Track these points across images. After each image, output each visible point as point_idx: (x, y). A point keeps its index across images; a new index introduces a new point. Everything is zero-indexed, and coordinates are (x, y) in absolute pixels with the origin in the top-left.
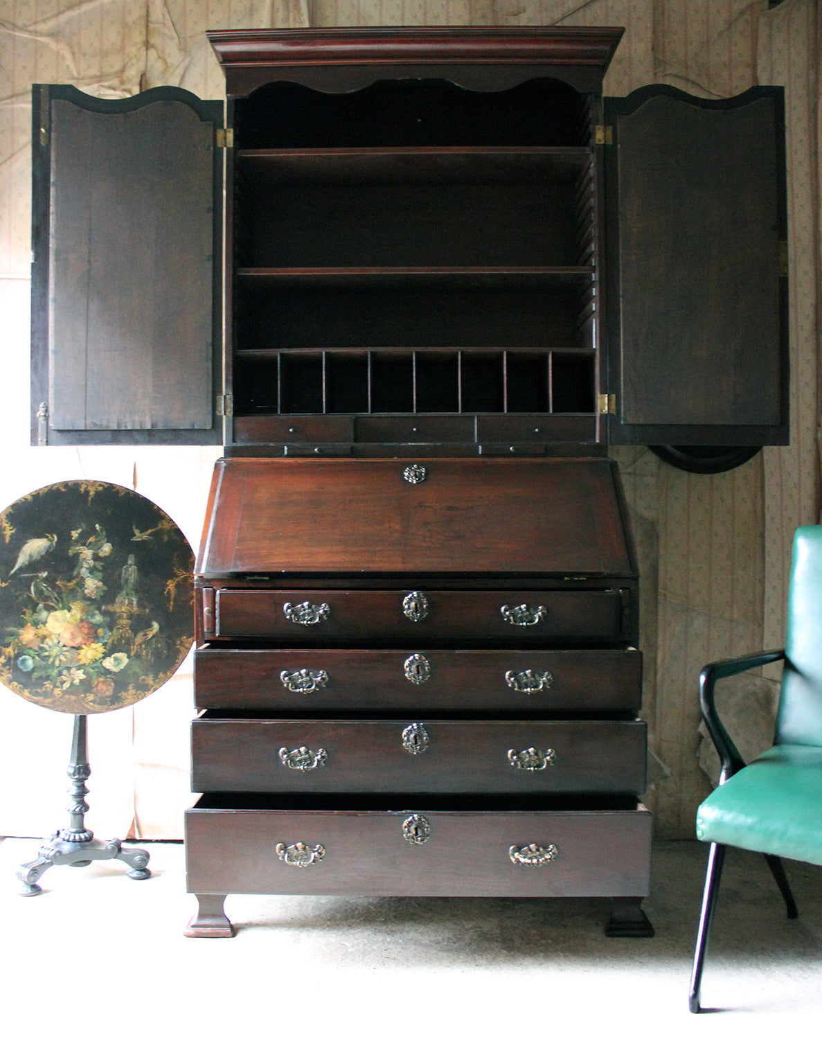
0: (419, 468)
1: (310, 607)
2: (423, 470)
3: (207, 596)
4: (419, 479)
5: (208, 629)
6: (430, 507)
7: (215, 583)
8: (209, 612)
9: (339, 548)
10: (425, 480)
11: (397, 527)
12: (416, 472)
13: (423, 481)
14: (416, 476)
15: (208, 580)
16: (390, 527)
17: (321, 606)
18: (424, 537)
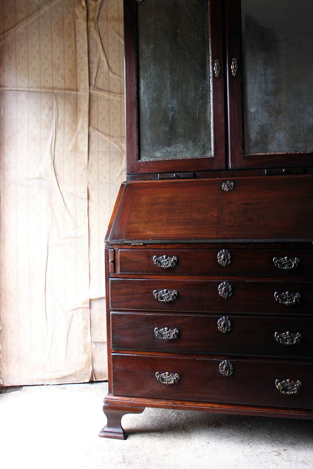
0: (230, 183)
1: (166, 258)
2: (232, 183)
3: (111, 253)
4: (230, 189)
5: (111, 271)
6: (235, 203)
7: (115, 246)
8: (112, 262)
9: (183, 227)
10: (233, 189)
11: (216, 215)
12: (228, 185)
13: (232, 190)
14: (228, 187)
15: (112, 245)
16: (211, 215)
17: (172, 257)
18: (230, 220)
